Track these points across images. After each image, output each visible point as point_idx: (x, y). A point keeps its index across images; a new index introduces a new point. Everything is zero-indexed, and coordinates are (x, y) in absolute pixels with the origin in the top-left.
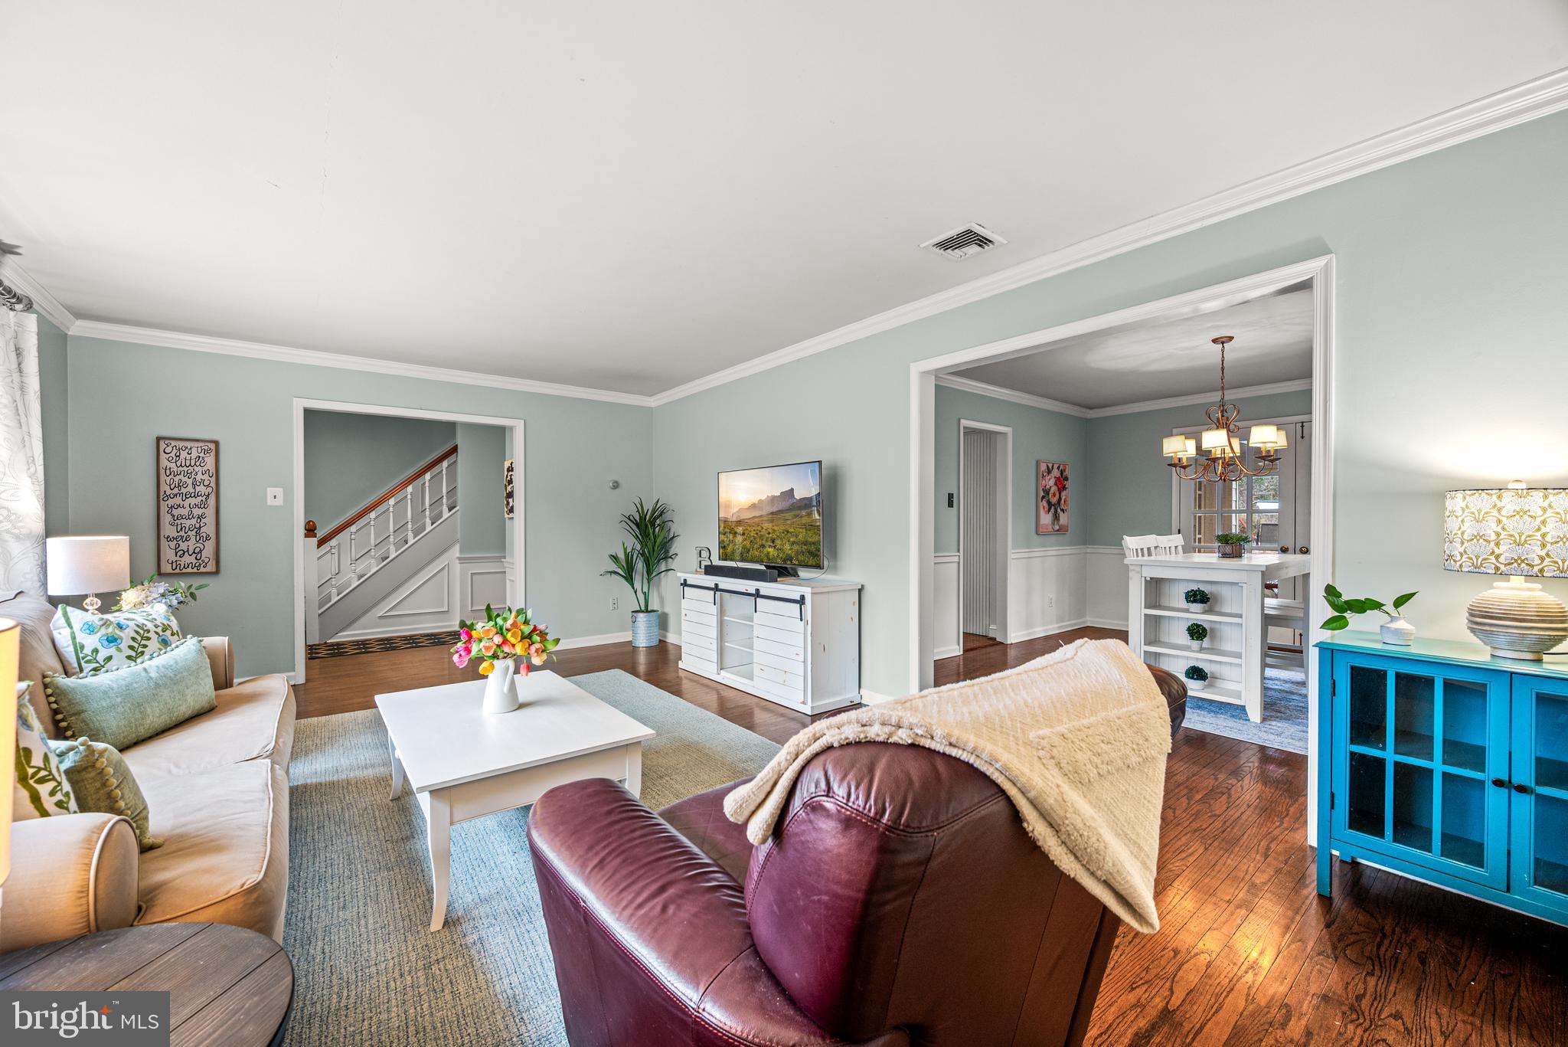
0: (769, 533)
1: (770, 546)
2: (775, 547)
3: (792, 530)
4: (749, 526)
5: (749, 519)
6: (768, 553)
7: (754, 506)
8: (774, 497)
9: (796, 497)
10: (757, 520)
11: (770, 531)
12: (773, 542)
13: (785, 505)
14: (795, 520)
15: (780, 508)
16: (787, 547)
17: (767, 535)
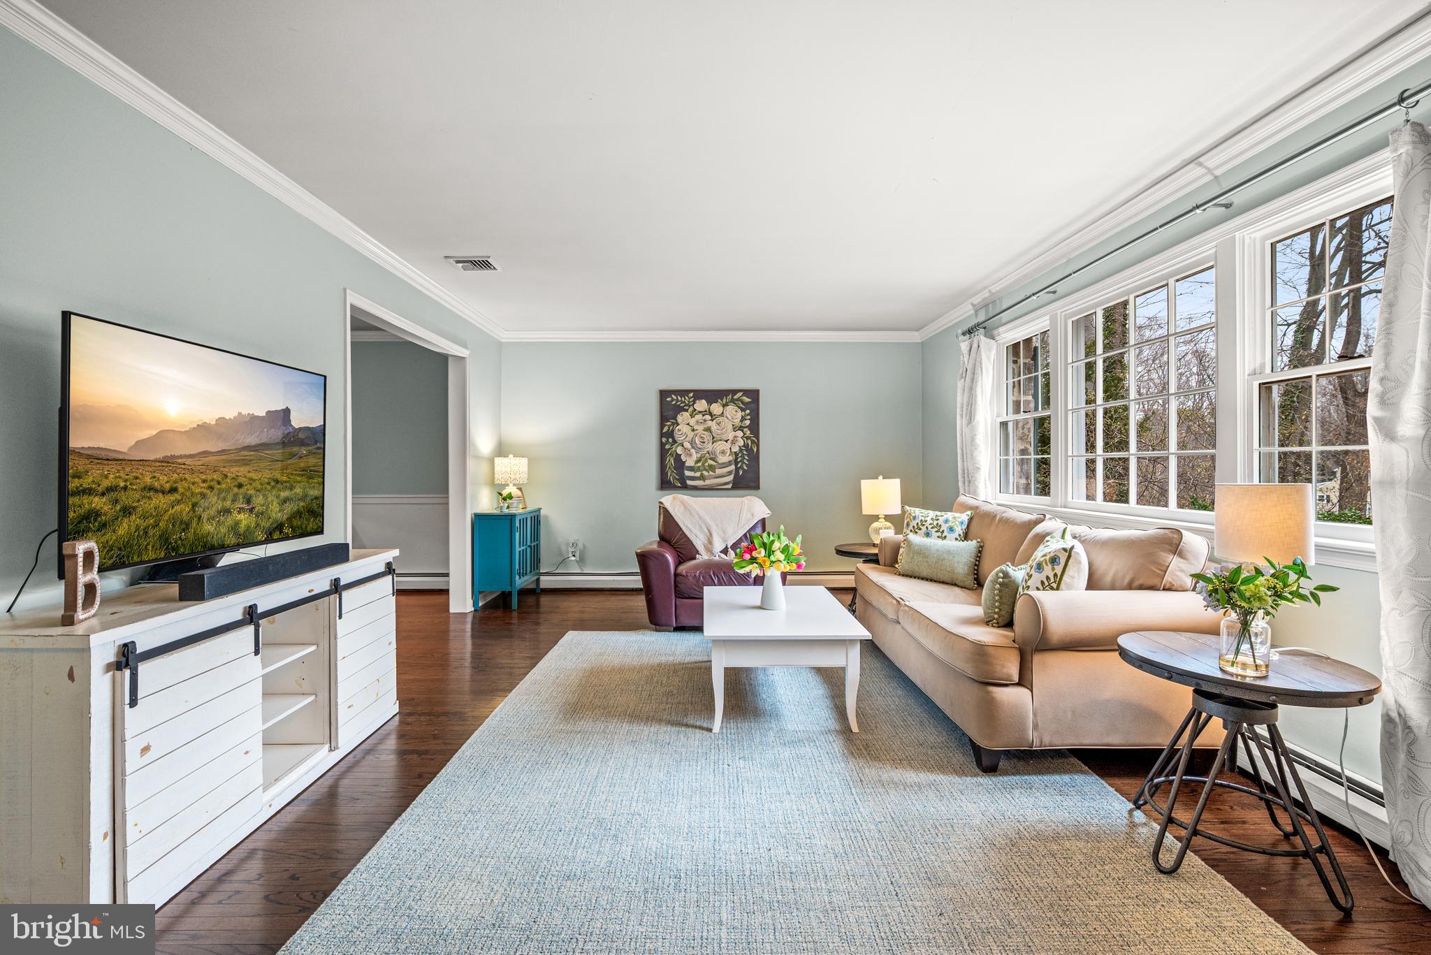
0: (240, 486)
1: (240, 510)
2: (251, 510)
3: (285, 478)
4: (192, 472)
5: (191, 456)
6: (237, 523)
7: (203, 428)
8: (253, 418)
9: (292, 423)
10: (211, 458)
11: (242, 480)
12: (248, 501)
13: (276, 434)
14: (290, 462)
15: (264, 440)
16: (275, 507)
17: (236, 490)
